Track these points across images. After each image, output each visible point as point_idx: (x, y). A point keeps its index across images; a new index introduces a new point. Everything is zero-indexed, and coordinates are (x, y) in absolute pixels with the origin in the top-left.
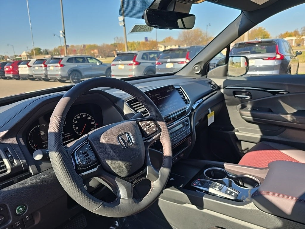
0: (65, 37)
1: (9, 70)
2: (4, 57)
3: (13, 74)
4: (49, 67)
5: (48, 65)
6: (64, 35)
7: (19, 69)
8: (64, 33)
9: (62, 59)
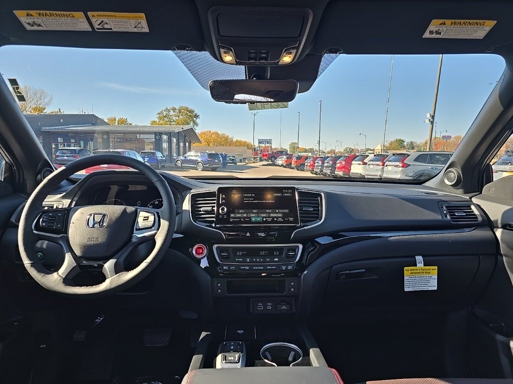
0: (432, 123)
1: (341, 166)
2: (353, 150)
3: (343, 171)
4: (387, 166)
5: (387, 163)
6: (432, 120)
7: (352, 166)
8: (433, 117)
9: (408, 155)
